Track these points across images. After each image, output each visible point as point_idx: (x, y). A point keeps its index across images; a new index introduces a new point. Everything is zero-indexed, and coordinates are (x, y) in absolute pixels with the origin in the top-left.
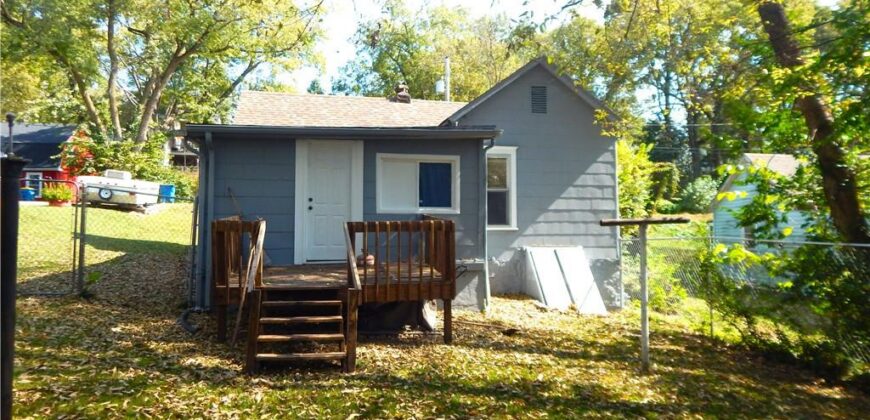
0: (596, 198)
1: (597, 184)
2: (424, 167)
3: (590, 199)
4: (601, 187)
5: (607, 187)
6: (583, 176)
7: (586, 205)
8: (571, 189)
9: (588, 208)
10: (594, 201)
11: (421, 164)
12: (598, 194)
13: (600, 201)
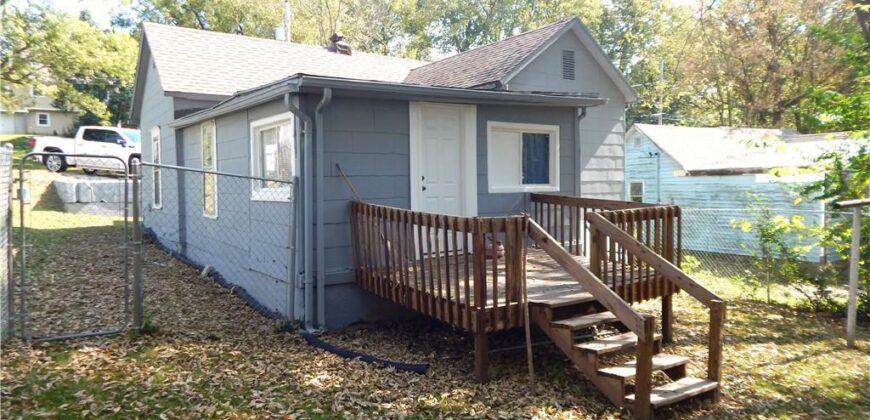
0: (611, 169)
1: (611, 155)
2: (526, 137)
3: (607, 170)
4: (614, 158)
5: (618, 158)
6: (602, 147)
7: (602, 176)
8: (593, 160)
9: (605, 179)
10: (610, 172)
11: (524, 134)
12: (612, 164)
13: (613, 172)
